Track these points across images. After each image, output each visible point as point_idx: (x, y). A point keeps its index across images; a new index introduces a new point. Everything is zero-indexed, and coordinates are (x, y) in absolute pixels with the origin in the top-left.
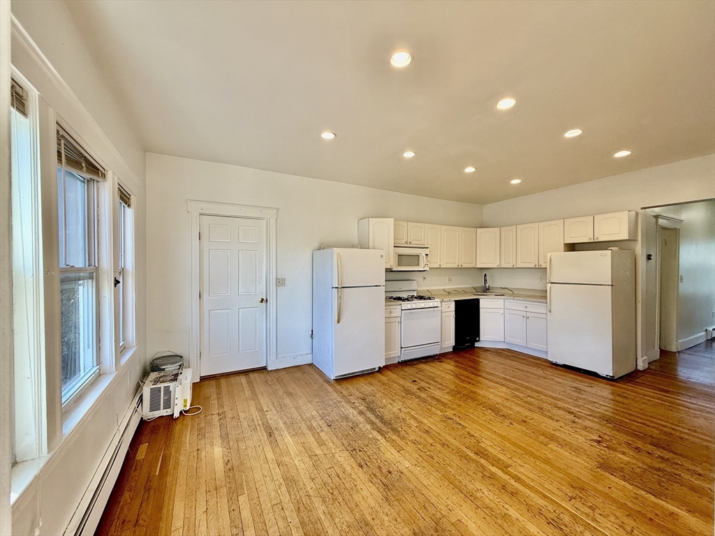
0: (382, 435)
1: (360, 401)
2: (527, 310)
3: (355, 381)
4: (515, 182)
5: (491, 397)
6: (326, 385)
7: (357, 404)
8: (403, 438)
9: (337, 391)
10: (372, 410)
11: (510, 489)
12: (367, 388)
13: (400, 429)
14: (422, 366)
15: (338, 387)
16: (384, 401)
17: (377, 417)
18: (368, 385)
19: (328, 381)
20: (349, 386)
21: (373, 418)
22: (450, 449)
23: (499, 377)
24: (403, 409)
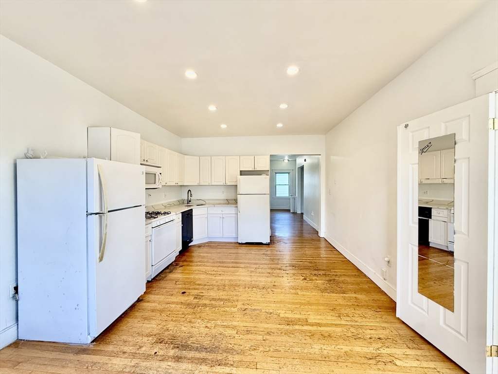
0: (226, 365)
1: (160, 345)
2: (223, 213)
3: (124, 326)
4: (224, 126)
5: (243, 278)
6: (85, 357)
7: (161, 353)
8: (242, 352)
9: (115, 355)
10: (185, 347)
11: (326, 335)
12: (148, 326)
13: (230, 346)
14: (172, 276)
15: (110, 348)
16: (183, 328)
17: (197, 349)
18: (146, 322)
19: (82, 350)
20: (124, 337)
21: (198, 355)
22: (276, 334)
23: (229, 263)
24: (209, 325)
